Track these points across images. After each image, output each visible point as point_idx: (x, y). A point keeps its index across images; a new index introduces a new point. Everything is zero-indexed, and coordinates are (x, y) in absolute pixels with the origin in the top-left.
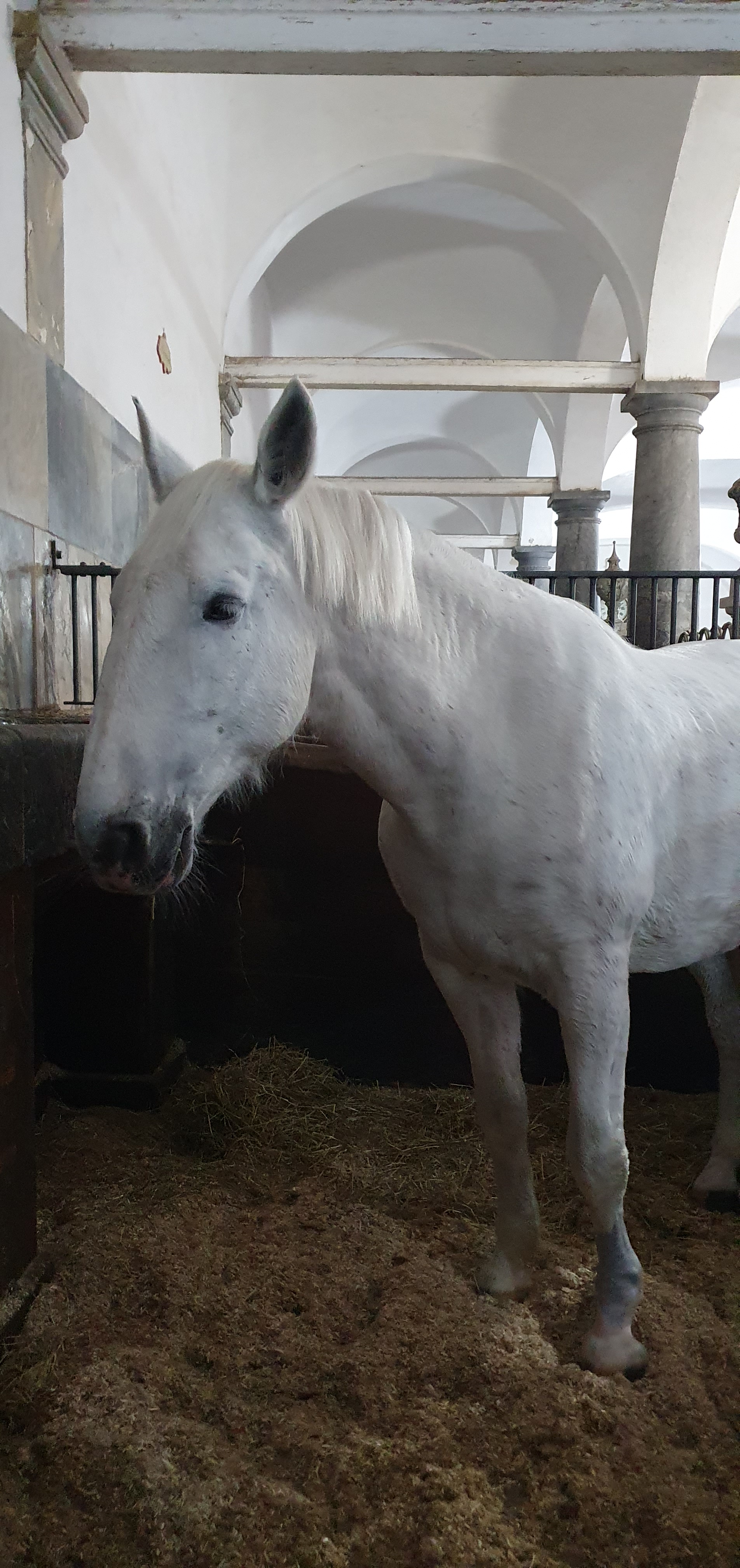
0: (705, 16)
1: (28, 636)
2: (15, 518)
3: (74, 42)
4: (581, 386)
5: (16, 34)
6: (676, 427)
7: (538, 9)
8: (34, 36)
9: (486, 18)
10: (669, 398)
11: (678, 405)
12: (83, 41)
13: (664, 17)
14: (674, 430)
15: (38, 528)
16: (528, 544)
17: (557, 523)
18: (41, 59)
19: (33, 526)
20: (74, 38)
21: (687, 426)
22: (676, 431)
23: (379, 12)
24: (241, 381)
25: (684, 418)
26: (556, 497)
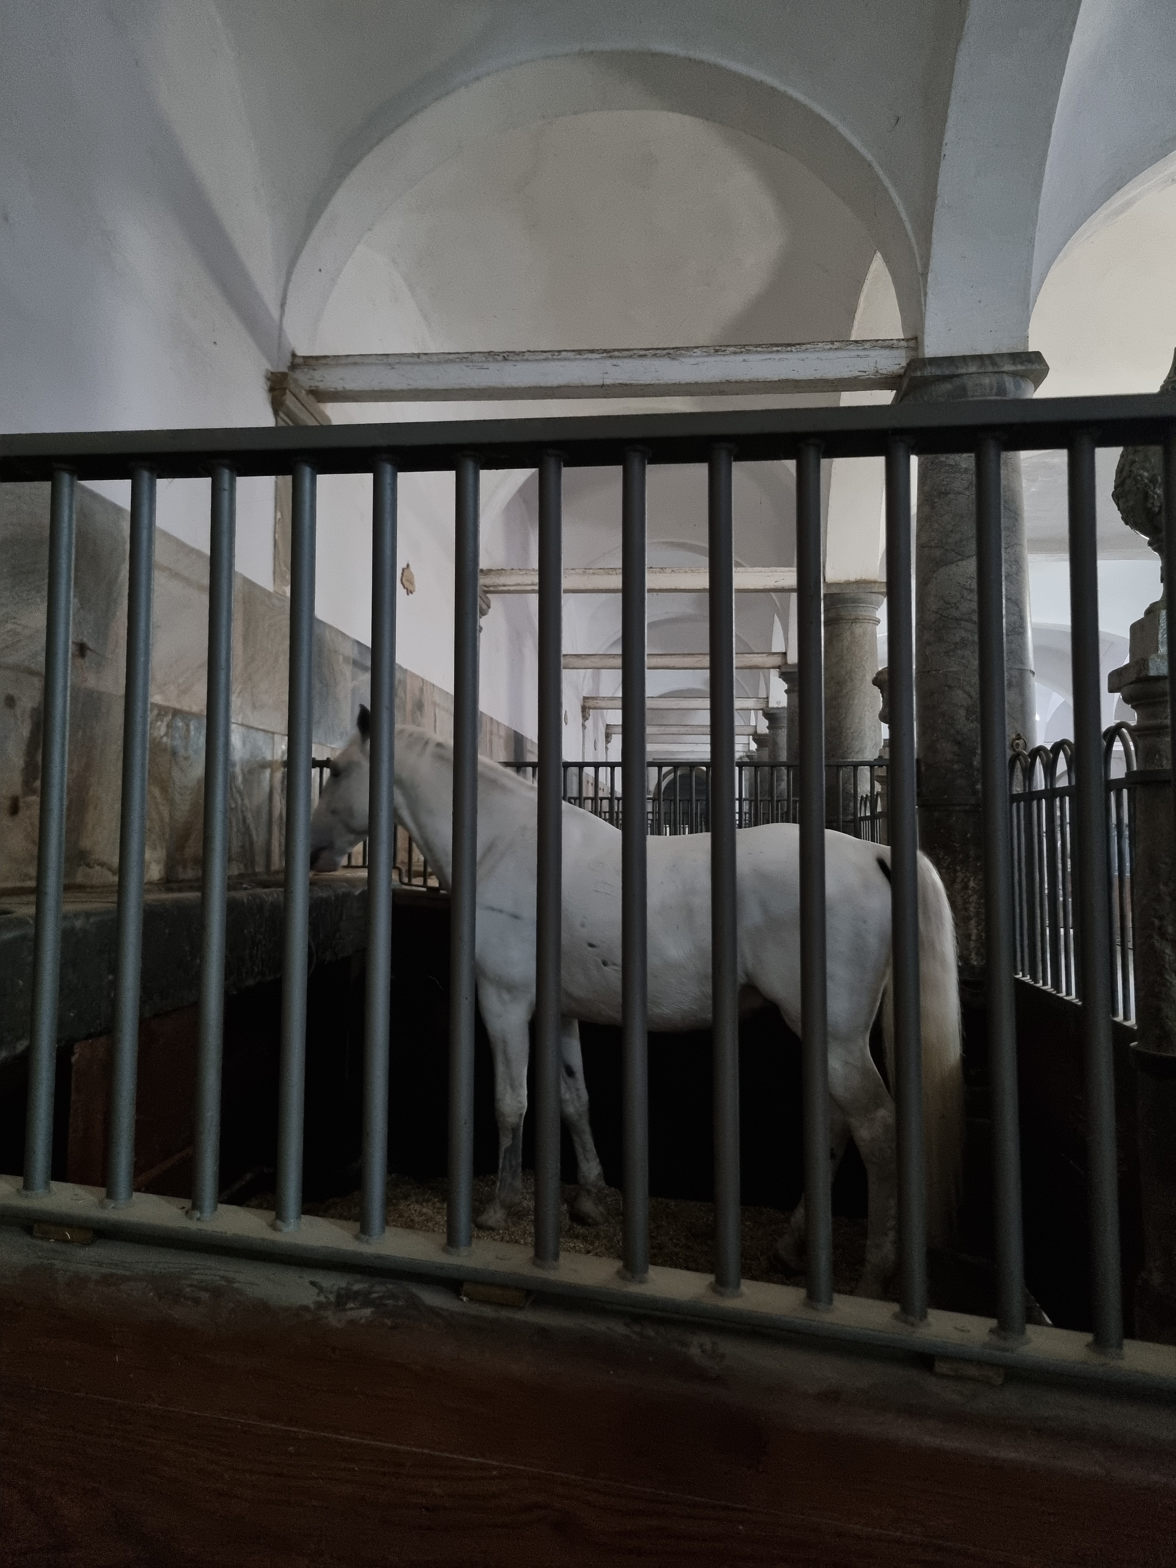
0: (780, 356)
1: (264, 816)
2: (258, 729)
3: (317, 387)
4: (773, 587)
5: (272, 390)
6: (856, 620)
7: (653, 355)
8: (284, 389)
9: (615, 362)
10: (847, 596)
11: (853, 602)
12: (322, 386)
13: (746, 357)
14: (852, 623)
15: (277, 733)
16: (775, 706)
17: (786, 691)
18: (289, 401)
19: (273, 733)
20: (317, 384)
21: (864, 619)
22: (854, 624)
23: (536, 360)
24: (487, 589)
25: (863, 613)
26: (784, 670)
